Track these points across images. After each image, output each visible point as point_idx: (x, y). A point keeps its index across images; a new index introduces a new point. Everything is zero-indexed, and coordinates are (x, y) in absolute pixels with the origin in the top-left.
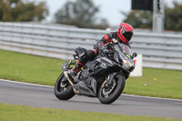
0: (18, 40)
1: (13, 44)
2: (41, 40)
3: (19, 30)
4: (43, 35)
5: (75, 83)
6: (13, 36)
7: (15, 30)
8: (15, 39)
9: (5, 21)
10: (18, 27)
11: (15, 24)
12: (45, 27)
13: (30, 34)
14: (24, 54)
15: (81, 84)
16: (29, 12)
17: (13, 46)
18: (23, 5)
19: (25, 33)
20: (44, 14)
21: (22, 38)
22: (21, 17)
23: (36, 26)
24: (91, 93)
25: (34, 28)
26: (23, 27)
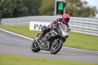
0: (82, 27)
1: (79, 29)
2: (93, 27)
3: (82, 22)
4: (95, 25)
5: (40, 44)
6: (78, 25)
7: (80, 21)
8: (80, 26)
9: (74, 16)
10: (81, 20)
11: (80, 18)
12: (96, 20)
13: (88, 24)
14: (85, 34)
15: (43, 44)
16: (87, 12)
17: (78, 30)
18: (84, 8)
19: (85, 23)
20: (95, 13)
21: (84, 26)
22: (83, 14)
23: (91, 19)
24: (47, 49)
25: (90, 21)
26: (84, 20)
